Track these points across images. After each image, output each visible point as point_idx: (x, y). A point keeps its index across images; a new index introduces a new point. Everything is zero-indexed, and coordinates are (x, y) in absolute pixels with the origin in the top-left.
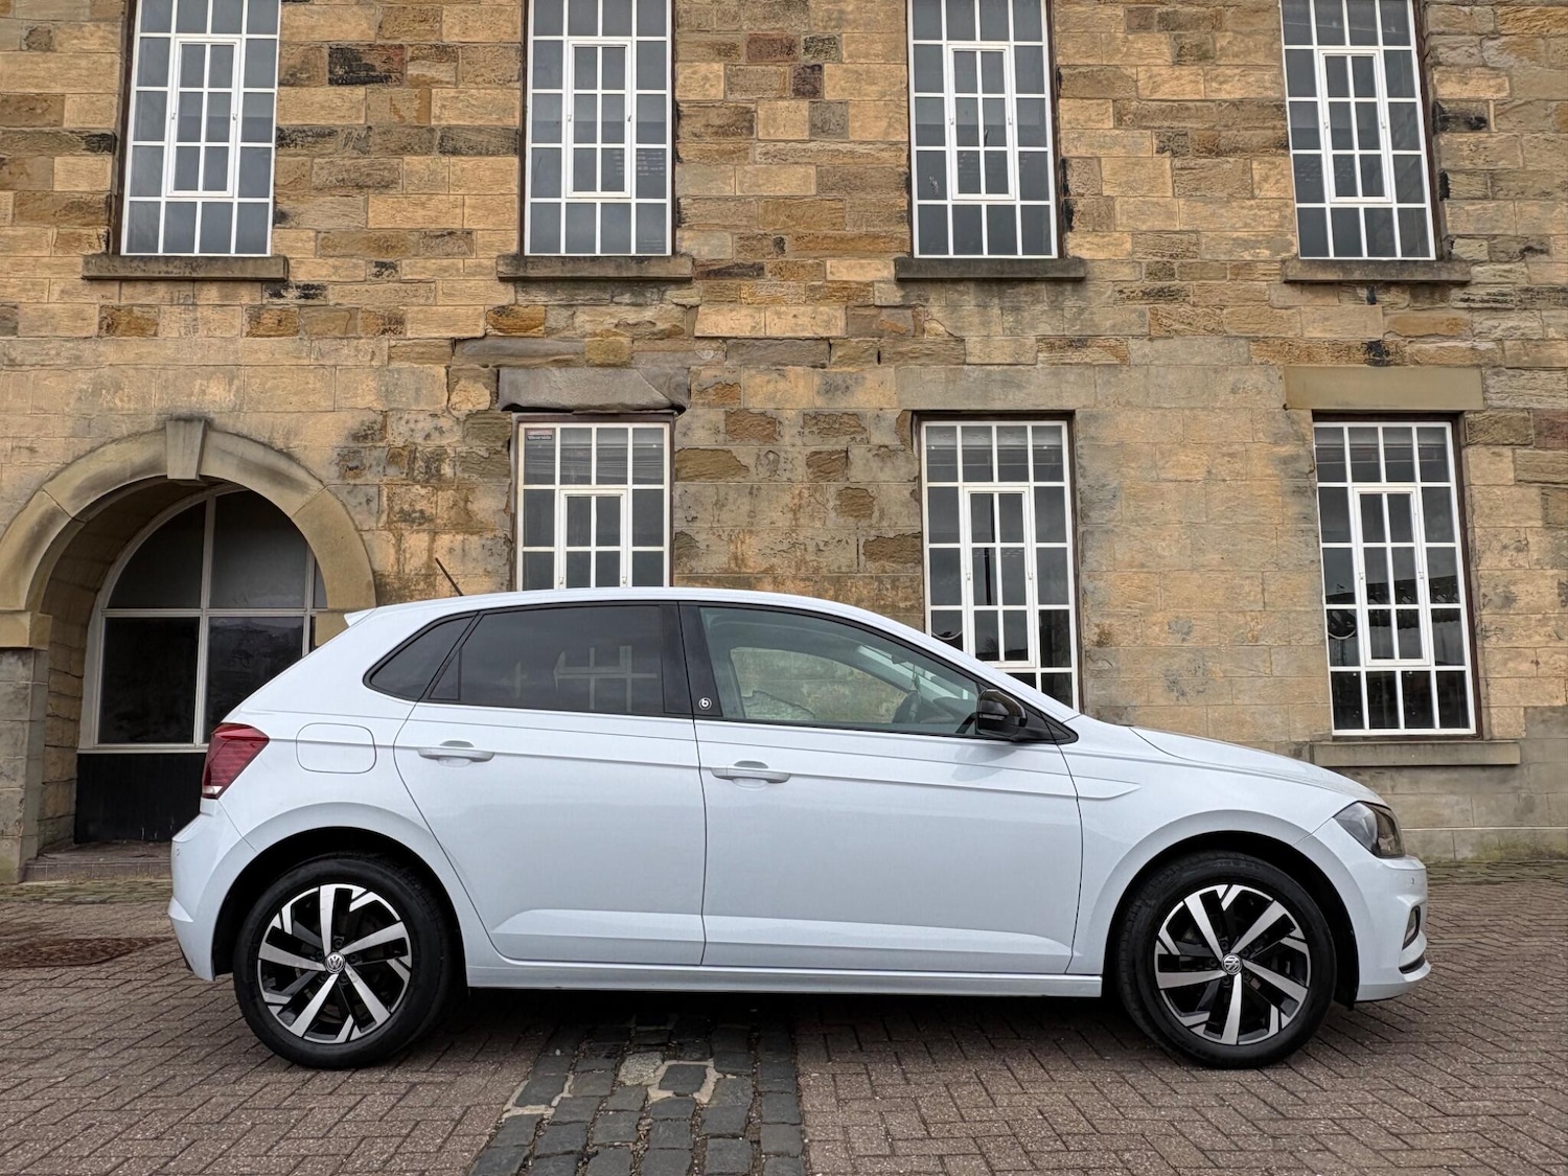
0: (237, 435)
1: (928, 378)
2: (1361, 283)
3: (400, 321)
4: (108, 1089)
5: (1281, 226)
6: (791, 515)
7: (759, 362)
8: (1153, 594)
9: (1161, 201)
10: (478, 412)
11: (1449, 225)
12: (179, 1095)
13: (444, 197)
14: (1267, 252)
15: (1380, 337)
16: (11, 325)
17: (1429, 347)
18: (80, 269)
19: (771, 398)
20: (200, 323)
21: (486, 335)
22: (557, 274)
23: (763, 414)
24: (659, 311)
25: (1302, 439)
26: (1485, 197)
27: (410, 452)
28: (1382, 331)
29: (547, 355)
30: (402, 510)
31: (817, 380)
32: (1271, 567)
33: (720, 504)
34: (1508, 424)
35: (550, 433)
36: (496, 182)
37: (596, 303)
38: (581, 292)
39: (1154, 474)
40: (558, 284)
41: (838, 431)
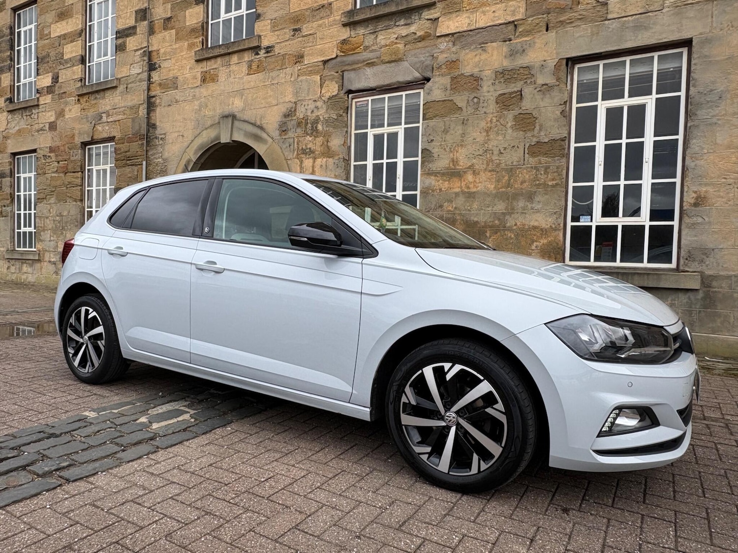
0: (244, 121)
1: (578, 35)
3: (302, 57)
6: (485, 134)
7: (471, 45)
10: (333, 96)
16: (176, 85)
18: (194, 57)
19: (477, 65)
20: (231, 72)
21: (337, 56)
22: (368, 16)
23: (472, 75)
24: (418, 26)
27: (306, 120)
29: (364, 61)
30: (302, 148)
31: (505, 49)
33: (446, 131)
35: (366, 102)
37: (387, 28)
38: (380, 24)
40: (370, 22)
41: (516, 79)
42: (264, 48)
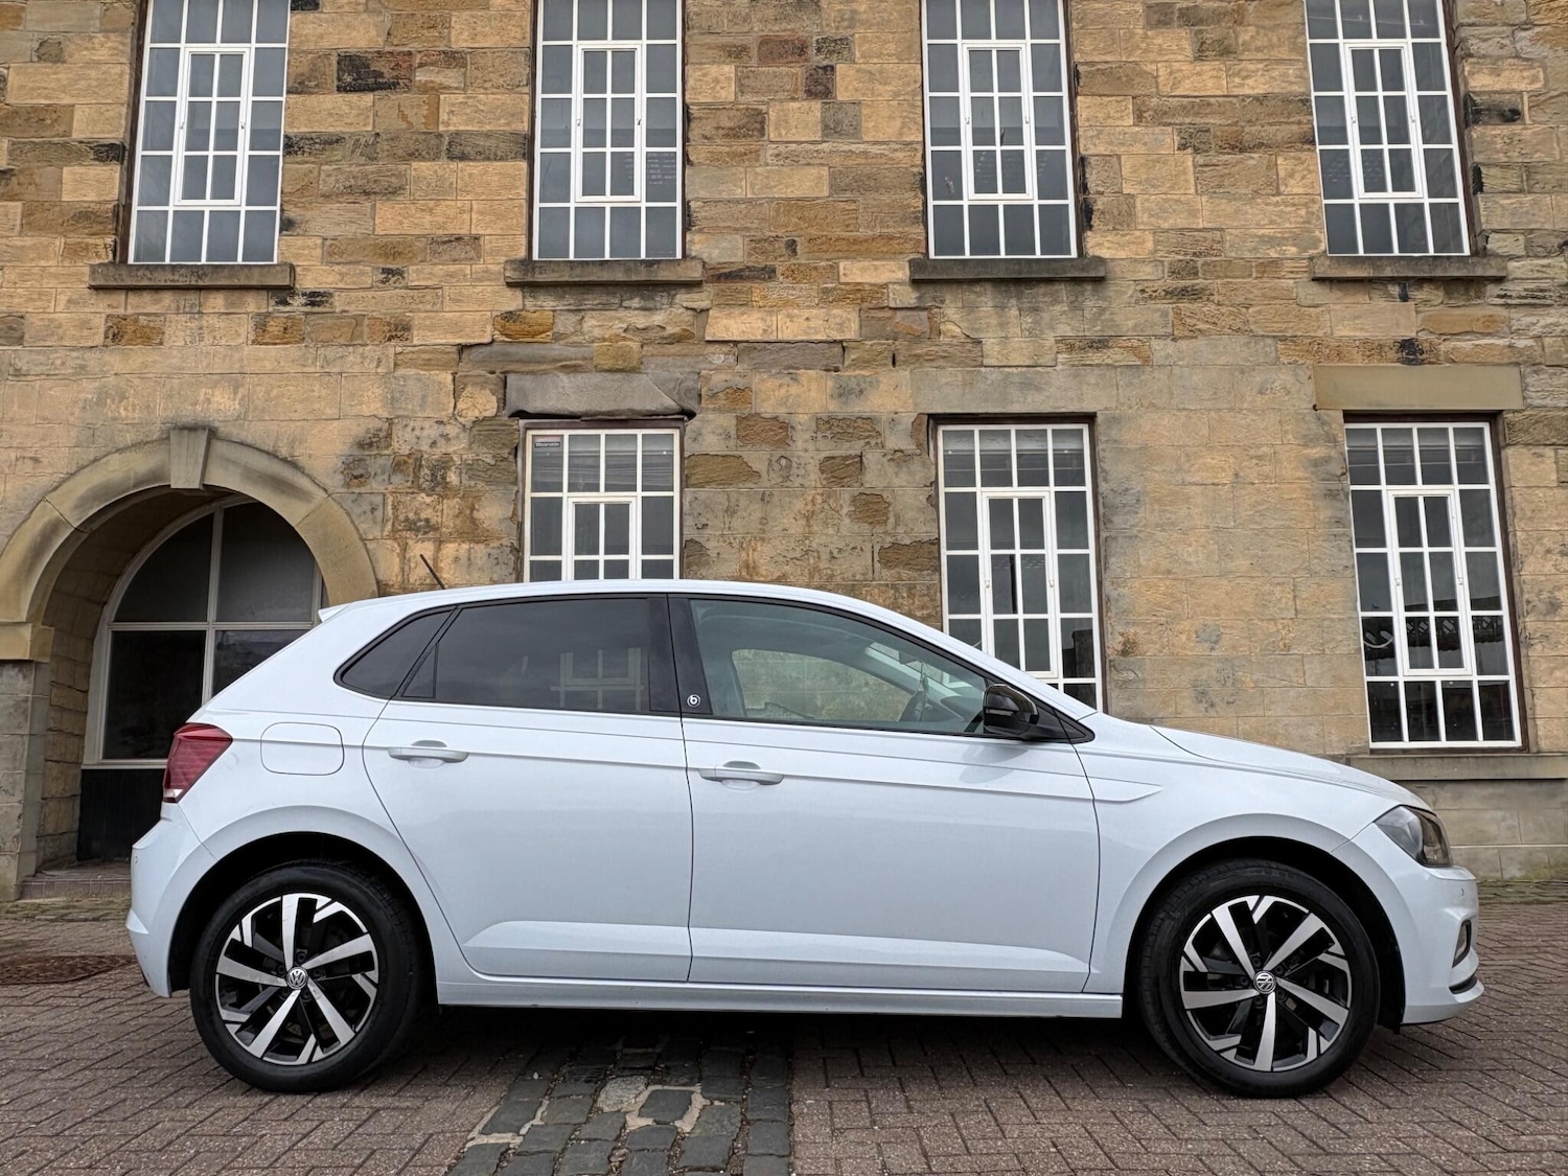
0: (242, 444)
1: (944, 380)
2: (1393, 280)
3: (407, 328)
4: (51, 1113)
5: (1309, 222)
6: (803, 522)
7: (771, 366)
8: (1180, 601)
9: (1183, 198)
10: (485, 419)
11: (1483, 220)
12: (125, 1119)
13: (453, 203)
14: (1294, 249)
15: (1413, 335)
16: (17, 334)
17: (1466, 345)
18: (86, 279)
19: (783, 402)
20: (206, 331)
21: (493, 341)
22: (566, 279)
23: (775, 419)
24: (668, 316)
25: (1332, 440)
26: (1521, 191)
27: (416, 459)
28: (1415, 329)
29: (555, 361)
30: (407, 519)
31: (830, 384)
32: (1302, 573)
33: (731, 511)
34: (1549, 423)
35: (558, 440)
36: (504, 187)
37: (605, 307)
38: (590, 296)
39: (1179, 477)
40: (567, 289)
41: (852, 435)
42: (304, 294)
